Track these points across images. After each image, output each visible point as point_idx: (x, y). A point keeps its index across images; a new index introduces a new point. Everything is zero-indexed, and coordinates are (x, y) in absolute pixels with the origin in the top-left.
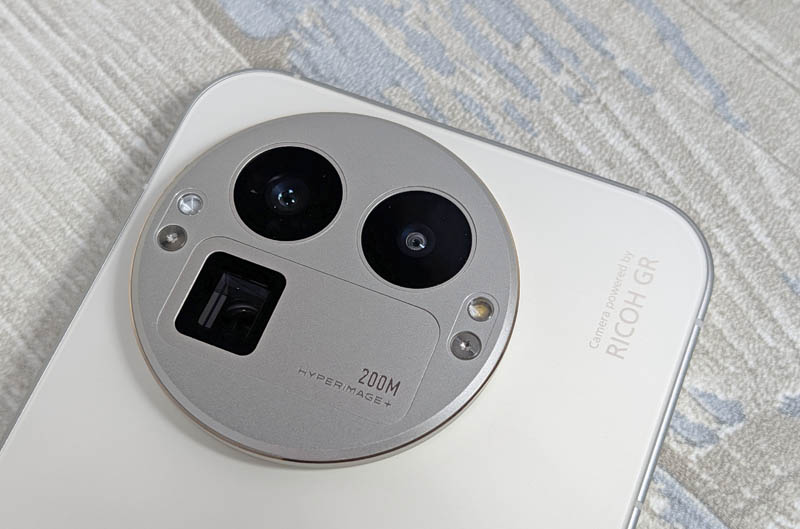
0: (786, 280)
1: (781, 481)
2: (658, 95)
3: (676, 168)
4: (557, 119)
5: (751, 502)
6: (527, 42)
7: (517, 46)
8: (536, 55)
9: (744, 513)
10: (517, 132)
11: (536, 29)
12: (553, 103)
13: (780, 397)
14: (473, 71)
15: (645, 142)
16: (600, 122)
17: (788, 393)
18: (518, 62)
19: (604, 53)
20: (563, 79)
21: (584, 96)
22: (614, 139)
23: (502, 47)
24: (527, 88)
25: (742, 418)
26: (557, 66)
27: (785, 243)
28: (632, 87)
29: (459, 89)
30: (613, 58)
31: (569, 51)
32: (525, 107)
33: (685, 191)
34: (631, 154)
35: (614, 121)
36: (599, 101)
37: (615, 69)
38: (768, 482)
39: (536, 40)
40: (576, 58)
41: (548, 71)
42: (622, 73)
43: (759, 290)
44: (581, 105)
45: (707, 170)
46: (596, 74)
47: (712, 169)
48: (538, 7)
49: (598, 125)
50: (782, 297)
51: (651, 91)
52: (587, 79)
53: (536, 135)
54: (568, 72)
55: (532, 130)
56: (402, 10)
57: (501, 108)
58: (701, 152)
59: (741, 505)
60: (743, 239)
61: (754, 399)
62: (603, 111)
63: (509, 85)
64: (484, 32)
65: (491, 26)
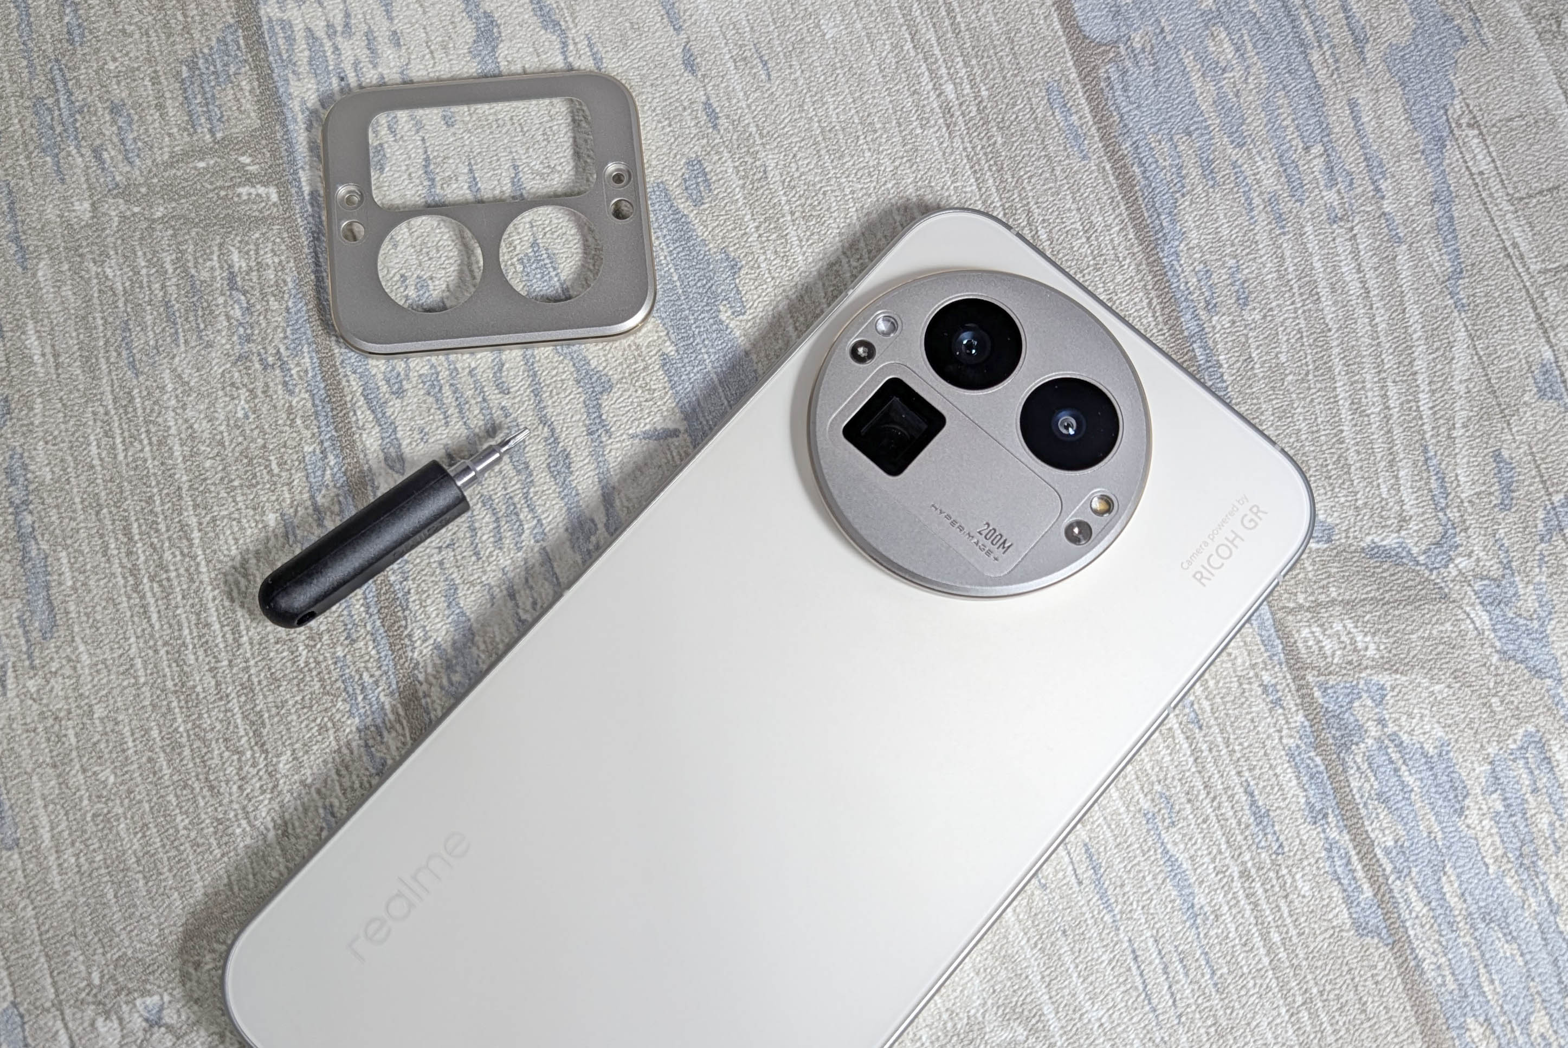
0: (1426, 451)
1: (1333, 601)
2: (1404, 247)
3: (1386, 317)
4: (1309, 229)
5: (1301, 607)
6: (1317, 149)
7: (1307, 149)
8: (1319, 164)
9: (1291, 611)
10: (1270, 223)
11: (1330, 141)
12: (1312, 213)
13: (1369, 539)
14: (1259, 153)
15: (1371, 283)
16: (1343, 248)
17: (1376, 540)
18: (1301, 163)
19: (1378, 190)
20: (1331, 196)
21: (1341, 219)
22: (1347, 269)
23: (1294, 143)
24: (1296, 188)
25: (1329, 540)
26: (1332, 182)
27: (1441, 421)
28: (1386, 230)
29: (1239, 163)
30: (1383, 197)
31: (1349, 174)
32: (1289, 205)
33: (1382, 339)
34: (1354, 288)
35: (1356, 253)
36: (1352, 229)
37: (1380, 208)
38: (1323, 598)
39: (1326, 150)
40: (1351, 183)
41: (1322, 183)
42: (1384, 214)
43: (1398, 448)
44: (1335, 226)
45: (1410, 330)
46: (1362, 205)
47: (1415, 332)
48: (1342, 123)
49: (1340, 250)
50: (1415, 463)
51: (1400, 241)
52: (1351, 204)
53: (1284, 234)
54: (1339, 192)
55: (1283, 227)
56: (1224, 71)
57: (1266, 196)
58: (1413, 312)
59: (1292, 605)
60: (1409, 402)
61: (1347, 531)
62: (1350, 240)
63: (1283, 179)
64: (1285, 123)
65: (1293, 120)
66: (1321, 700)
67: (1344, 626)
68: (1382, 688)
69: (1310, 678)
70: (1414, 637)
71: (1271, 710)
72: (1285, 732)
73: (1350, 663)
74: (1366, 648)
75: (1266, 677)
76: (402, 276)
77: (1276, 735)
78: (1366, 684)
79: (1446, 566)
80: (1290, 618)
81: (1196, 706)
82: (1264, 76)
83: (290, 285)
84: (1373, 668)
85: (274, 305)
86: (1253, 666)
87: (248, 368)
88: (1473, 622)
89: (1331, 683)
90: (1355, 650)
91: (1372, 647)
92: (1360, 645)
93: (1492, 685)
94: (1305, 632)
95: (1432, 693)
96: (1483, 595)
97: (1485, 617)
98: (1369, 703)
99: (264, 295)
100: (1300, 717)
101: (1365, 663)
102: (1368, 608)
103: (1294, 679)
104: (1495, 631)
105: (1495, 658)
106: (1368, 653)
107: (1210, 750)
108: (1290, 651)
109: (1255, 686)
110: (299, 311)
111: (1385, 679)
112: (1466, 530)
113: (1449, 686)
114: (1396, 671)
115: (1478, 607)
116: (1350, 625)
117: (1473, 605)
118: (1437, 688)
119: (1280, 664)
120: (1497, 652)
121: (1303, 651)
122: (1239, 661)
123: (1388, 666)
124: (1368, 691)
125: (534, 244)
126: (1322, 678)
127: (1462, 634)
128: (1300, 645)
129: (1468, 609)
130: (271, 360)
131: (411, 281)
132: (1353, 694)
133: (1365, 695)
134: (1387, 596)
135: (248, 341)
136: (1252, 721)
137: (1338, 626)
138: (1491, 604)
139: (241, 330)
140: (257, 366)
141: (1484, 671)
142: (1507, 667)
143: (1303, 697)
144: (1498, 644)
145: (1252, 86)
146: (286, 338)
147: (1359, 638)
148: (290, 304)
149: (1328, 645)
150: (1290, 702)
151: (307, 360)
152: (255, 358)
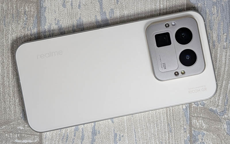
0: (226, 94)
1: (201, 117)
4: (219, 49)
5: (195, 116)
6: (226, 34)
7: (223, 34)
8: (225, 37)
10: (212, 46)
11: (228, 33)
12: (220, 46)
13: (211, 107)
14: (215, 32)
15: (227, 62)
16: (224, 54)
17: (212, 108)
18: (221, 36)
20: (225, 44)
21: (225, 48)
22: (223, 58)
23: (221, 32)
24: (219, 40)
25: (204, 106)
26: (226, 41)
29: (210, 33)
32: (216, 43)
33: (226, 72)
34: (224, 62)
35: (226, 55)
36: (227, 51)
38: (199, 116)
39: (227, 35)
41: (224, 41)
43: (222, 93)
49: (223, 54)
50: (223, 97)
52: (228, 46)
53: (214, 49)
54: (227, 43)
55: (214, 47)
56: (213, 15)
57: (213, 41)
59: (193, 115)
60: (226, 85)
61: (207, 105)
62: (226, 53)
63: (217, 38)
64: (221, 28)
65: (223, 28)
66: (193, 133)
67: (201, 121)
68: (204, 134)
69: (192, 129)
70: (213, 126)
71: (184, 132)
72: (185, 137)
73: (200, 128)
74: (204, 126)
75: (185, 127)
76: (55, 18)
77: (183, 137)
78: (202, 132)
79: (223, 116)
80: (192, 118)
81: (171, 129)
82: (220, 18)
83: (35, 16)
84: (204, 130)
85: (32, 19)
86: (183, 124)
87: (25, 30)
88: (224, 127)
89: (196, 131)
90: (202, 126)
91: (205, 126)
92: (203, 125)
93: (223, 138)
94: (194, 121)
95: (213, 137)
96: (227, 123)
97: (226, 127)
98: (201, 136)
99: (30, 16)
100: (189, 135)
101: (203, 129)
102: (207, 119)
103: (190, 128)
104: (227, 129)
105: (225, 134)
106: (204, 127)
107: (172, 137)
108: (191, 123)
109: (183, 128)
110: (36, 21)
111: (205, 132)
112: (228, 110)
113: (216, 136)
114: (208, 132)
115: (226, 124)
116: (202, 122)
117: (225, 124)
118: (214, 136)
119: (188, 125)
120: (226, 133)
121: (193, 124)
122: (181, 123)
123: (207, 130)
124: (202, 134)
125: (80, 18)
126: (195, 129)
127: (221, 128)
128: (193, 123)
129: (224, 124)
130: (29, 29)
131: (57, 20)
132: (199, 133)
133: (201, 134)
134: (211, 118)
135: (26, 25)
136: (180, 133)
137: (200, 121)
138: (228, 124)
139: (25, 22)
140: (26, 30)
141: (223, 135)
142: (227, 136)
143: (190, 132)
144: (227, 132)
145: (217, 19)
146: (32, 25)
147: (203, 124)
148: (34, 19)
149: (197, 124)
150: (188, 132)
151: (35, 30)
152: (26, 28)
